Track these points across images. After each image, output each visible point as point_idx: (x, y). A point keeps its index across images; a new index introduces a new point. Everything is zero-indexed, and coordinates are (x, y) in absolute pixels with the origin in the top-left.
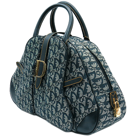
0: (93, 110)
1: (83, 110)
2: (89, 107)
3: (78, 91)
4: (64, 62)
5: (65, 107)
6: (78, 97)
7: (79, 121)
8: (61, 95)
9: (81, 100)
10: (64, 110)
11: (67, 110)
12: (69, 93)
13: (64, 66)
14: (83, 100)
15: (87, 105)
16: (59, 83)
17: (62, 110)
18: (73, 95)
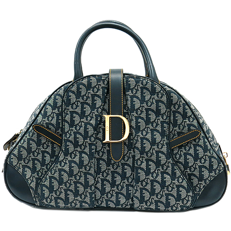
0: (220, 170)
1: (206, 173)
2: (215, 167)
3: (196, 150)
4: (166, 112)
5: (180, 177)
6: (196, 158)
7: (200, 191)
8: (170, 160)
9: (203, 161)
10: (178, 181)
11: (183, 180)
12: (181, 156)
13: (166, 118)
14: (205, 160)
15: (211, 166)
16: (163, 145)
17: (176, 181)
18: (188, 157)
